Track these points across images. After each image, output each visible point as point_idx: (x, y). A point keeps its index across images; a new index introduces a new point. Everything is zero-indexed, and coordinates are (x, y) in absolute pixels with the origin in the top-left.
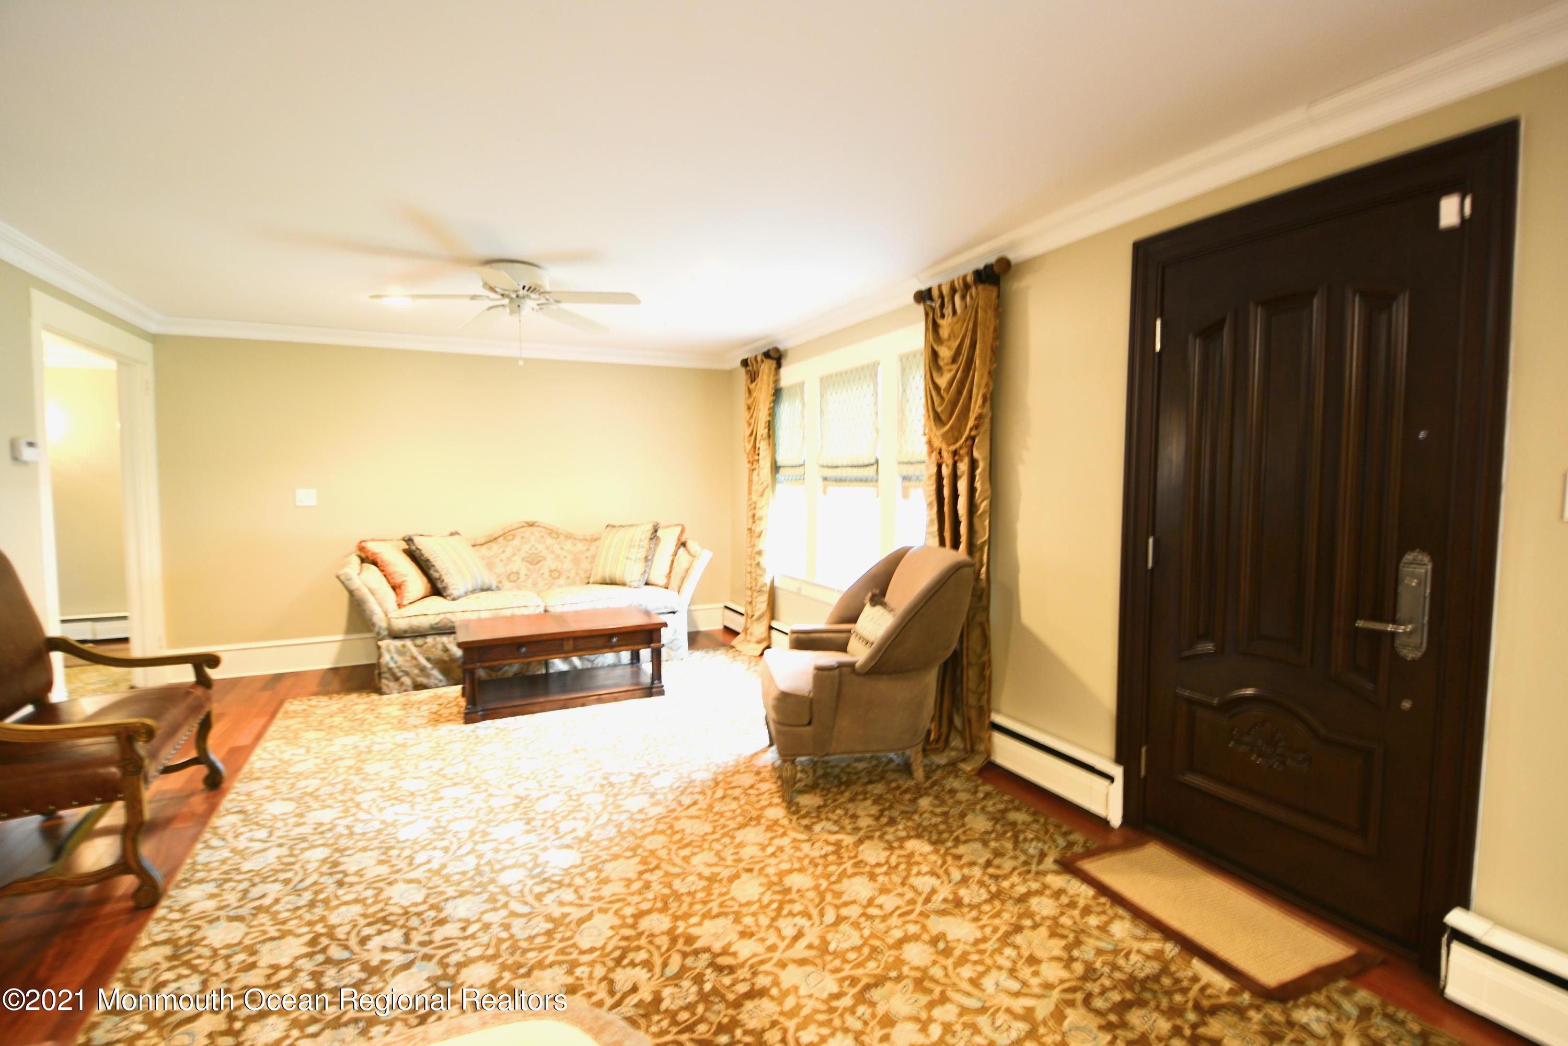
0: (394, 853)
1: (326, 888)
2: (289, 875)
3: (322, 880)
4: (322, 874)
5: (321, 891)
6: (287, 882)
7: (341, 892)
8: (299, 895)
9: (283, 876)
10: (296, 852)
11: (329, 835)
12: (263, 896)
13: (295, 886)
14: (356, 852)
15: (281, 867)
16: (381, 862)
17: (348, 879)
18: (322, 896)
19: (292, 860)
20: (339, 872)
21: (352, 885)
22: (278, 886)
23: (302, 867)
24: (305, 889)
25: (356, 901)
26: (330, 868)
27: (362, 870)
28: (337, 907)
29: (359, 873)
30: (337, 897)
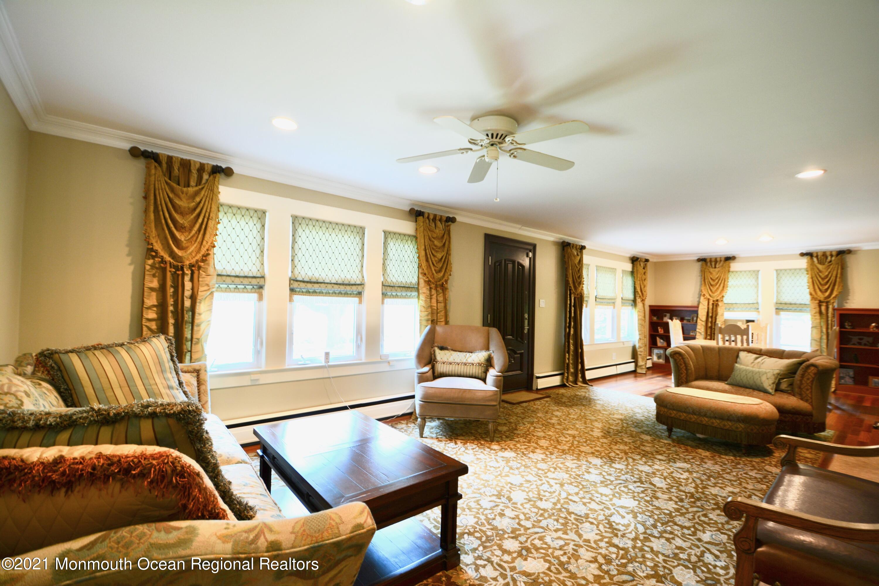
0: (648, 498)
1: (688, 502)
2: (703, 518)
3: (688, 506)
4: (687, 509)
5: (691, 502)
6: (705, 515)
7: (684, 497)
8: (702, 505)
9: (706, 519)
10: (693, 529)
11: (669, 528)
12: (718, 515)
13: (702, 511)
14: (664, 509)
15: (704, 525)
16: (657, 498)
17: (677, 500)
18: (693, 500)
19: (697, 526)
20: (678, 505)
21: (677, 497)
22: (711, 516)
23: (694, 519)
24: (698, 507)
25: (681, 491)
26: (682, 510)
27: (668, 500)
28: (689, 493)
29: (671, 499)
30: (686, 496)
